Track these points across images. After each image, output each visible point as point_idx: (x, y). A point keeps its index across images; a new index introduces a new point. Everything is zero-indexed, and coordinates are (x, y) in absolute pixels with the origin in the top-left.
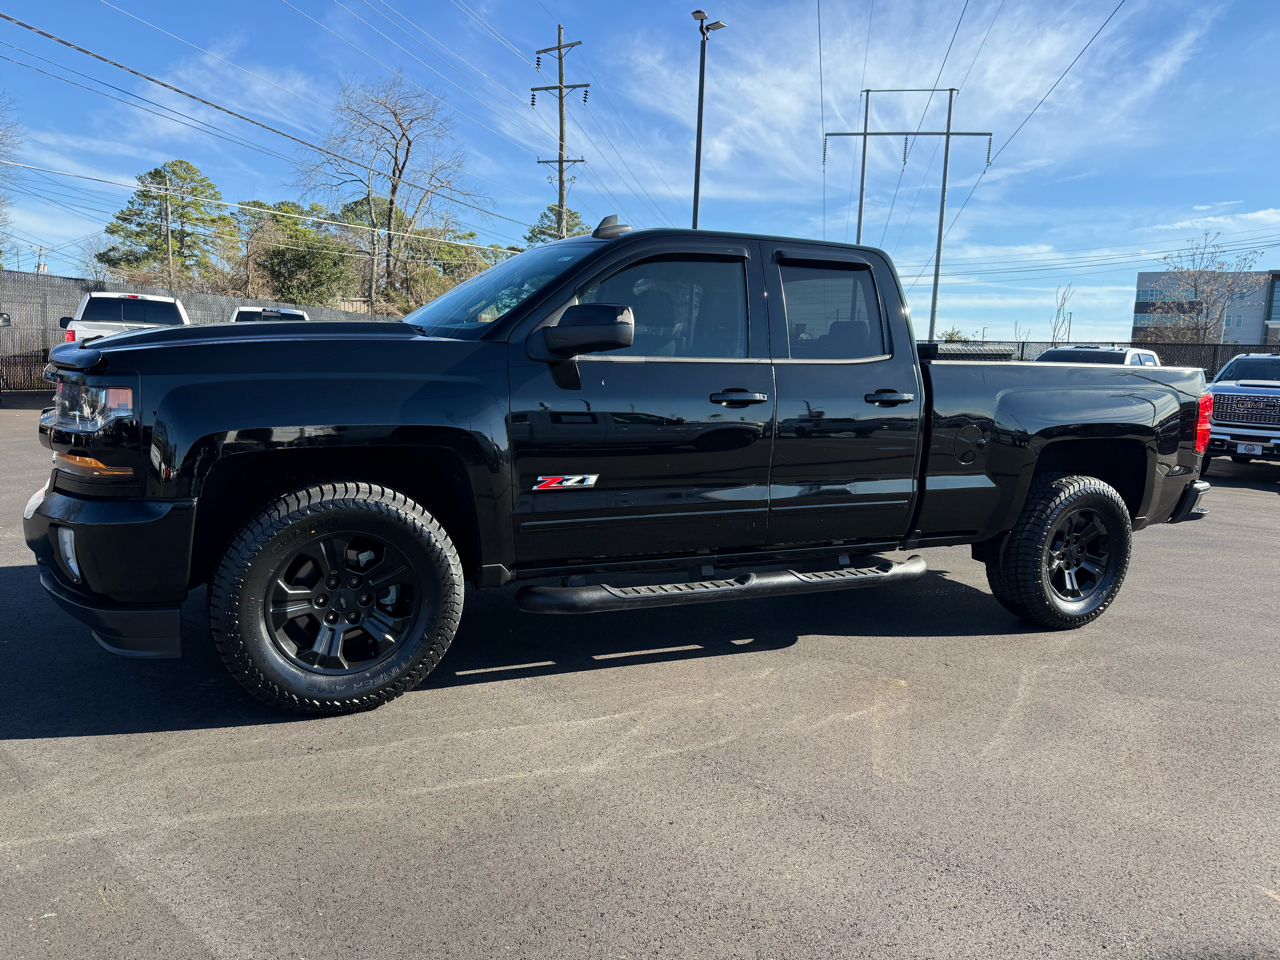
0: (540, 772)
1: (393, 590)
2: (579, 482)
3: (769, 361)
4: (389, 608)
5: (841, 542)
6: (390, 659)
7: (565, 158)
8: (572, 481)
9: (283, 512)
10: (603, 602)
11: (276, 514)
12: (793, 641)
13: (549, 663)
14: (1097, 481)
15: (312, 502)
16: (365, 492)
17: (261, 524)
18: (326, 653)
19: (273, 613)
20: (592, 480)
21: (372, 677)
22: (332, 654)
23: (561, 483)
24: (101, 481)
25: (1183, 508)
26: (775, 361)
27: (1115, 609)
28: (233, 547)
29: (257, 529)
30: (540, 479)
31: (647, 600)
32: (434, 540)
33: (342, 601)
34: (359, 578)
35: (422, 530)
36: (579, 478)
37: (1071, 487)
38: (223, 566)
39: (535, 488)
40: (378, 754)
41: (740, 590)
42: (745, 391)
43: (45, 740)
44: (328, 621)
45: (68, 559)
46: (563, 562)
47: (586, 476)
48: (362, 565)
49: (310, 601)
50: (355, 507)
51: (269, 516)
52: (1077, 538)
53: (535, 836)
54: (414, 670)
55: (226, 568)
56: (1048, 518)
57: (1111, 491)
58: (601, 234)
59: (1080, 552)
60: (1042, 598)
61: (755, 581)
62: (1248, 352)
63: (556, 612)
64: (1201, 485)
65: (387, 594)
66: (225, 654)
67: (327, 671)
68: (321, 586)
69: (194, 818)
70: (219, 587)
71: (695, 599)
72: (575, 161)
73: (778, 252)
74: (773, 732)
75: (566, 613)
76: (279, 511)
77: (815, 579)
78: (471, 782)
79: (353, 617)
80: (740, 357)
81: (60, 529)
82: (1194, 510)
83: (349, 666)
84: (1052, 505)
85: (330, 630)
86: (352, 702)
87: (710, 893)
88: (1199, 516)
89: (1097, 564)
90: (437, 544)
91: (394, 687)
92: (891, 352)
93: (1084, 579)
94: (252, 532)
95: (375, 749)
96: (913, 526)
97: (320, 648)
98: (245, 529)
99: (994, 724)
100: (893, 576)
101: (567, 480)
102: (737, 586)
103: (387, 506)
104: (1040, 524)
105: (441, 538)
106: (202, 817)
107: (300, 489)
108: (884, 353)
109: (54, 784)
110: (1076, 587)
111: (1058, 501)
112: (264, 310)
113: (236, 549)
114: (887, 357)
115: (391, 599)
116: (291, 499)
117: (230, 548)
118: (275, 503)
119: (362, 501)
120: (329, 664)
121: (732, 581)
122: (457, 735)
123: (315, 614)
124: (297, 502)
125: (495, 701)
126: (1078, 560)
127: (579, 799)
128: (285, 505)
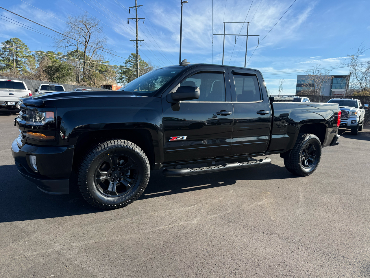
0: (181, 223)
1: (129, 171)
3: (231, 102)
4: (128, 177)
5: (248, 154)
6: (130, 192)
7: (138, 40)
8: (180, 138)
9: (100, 149)
10: (188, 173)
11: (98, 150)
12: (235, 182)
13: (170, 191)
14: (314, 135)
15: (108, 146)
16: (123, 142)
17: (93, 153)
18: (112, 191)
19: (96, 179)
20: (185, 137)
21: (125, 197)
22: (114, 191)
23: (177, 139)
24: (43, 140)
25: (334, 142)
26: (233, 102)
27: (317, 170)
28: (85, 160)
29: (92, 154)
30: (171, 137)
31: (200, 172)
32: (142, 156)
33: (116, 175)
34: (120, 168)
35: (139, 153)
36: (182, 137)
37: (307, 137)
38: (82, 166)
39: (170, 140)
40: (132, 220)
41: (224, 168)
42: (226, 111)
43: (27, 221)
44: (112, 181)
45: (33, 165)
46: (175, 162)
47: (183, 136)
48: (120, 164)
49: (107, 176)
50: (120, 147)
51: (96, 150)
52: (308, 151)
53: (187, 242)
54: (137, 195)
55: (83, 166)
56: (302, 145)
57: (317, 138)
58: (182, 65)
59: (308, 155)
60: (300, 168)
61: (228, 166)
62: (334, 98)
63: (175, 176)
64: (338, 136)
65: (128, 172)
66: (83, 192)
67: (112, 196)
68: (110, 171)
69: (85, 243)
70: (81, 172)
71: (212, 171)
72: (141, 41)
73: (232, 71)
74: (240, 209)
75: (178, 176)
76: (99, 149)
77: (243, 165)
78: (162, 227)
79: (119, 179)
80: (223, 101)
81: (30, 156)
82: (336, 143)
83: (118, 194)
84: (303, 142)
85: (113, 184)
86: (119, 205)
87: (242, 256)
88: (337, 144)
89: (313, 158)
90: (143, 157)
91: (131, 200)
92: (263, 99)
93: (310, 162)
94: (91, 155)
95: (130, 219)
96: (268, 149)
97: (110, 189)
98: (88, 154)
99: (297, 204)
100: (263, 163)
101: (178, 138)
102: (223, 167)
103: (130, 146)
104: (300, 147)
105: (144, 156)
106: (87, 242)
107: (104, 142)
108: (261, 100)
109: (36, 234)
110: (308, 165)
111: (304, 141)
112: (50, 85)
113: (86, 161)
114: (262, 101)
115: (129, 174)
116: (102, 145)
117: (84, 160)
118: (97, 146)
119: (122, 145)
120: (113, 194)
121: (221, 166)
122: (152, 213)
123: (108, 179)
124: (104, 146)
125: (159, 203)
126: (308, 157)
127: (195, 231)
128: (100, 147)
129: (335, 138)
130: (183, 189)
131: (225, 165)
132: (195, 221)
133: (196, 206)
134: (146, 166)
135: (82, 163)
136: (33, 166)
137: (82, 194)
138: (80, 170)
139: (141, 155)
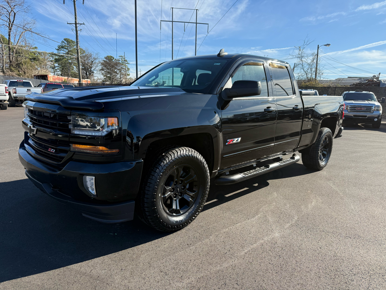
0: (266, 239)
2: (237, 141)
4: (188, 189)
6: (192, 207)
7: (77, 23)
9: (168, 161)
10: (241, 179)
11: (165, 162)
12: (268, 183)
14: (328, 128)
15: (175, 156)
16: (188, 150)
17: (161, 166)
18: (176, 208)
19: (163, 197)
20: (240, 139)
21: (189, 214)
22: (178, 209)
23: (233, 142)
25: (339, 134)
26: (275, 98)
29: (160, 168)
30: (228, 140)
33: (178, 189)
34: (182, 181)
36: (236, 139)
37: (325, 131)
38: (148, 182)
39: (227, 144)
44: (174, 197)
47: (238, 139)
49: (170, 191)
50: (186, 155)
51: (163, 162)
56: (321, 140)
58: (220, 55)
59: (323, 149)
64: (342, 128)
67: (177, 215)
68: (173, 185)
72: (81, 24)
76: (166, 160)
77: (282, 164)
78: (252, 247)
79: (180, 194)
81: (84, 176)
82: (341, 135)
83: (182, 212)
84: (322, 136)
85: (175, 200)
86: (184, 224)
92: (295, 94)
93: (324, 156)
97: (174, 207)
101: (234, 140)
103: (194, 155)
108: (293, 94)
110: (323, 158)
111: (323, 135)
113: (154, 176)
116: (169, 155)
117: (151, 176)
118: (163, 158)
119: (188, 154)
120: (177, 213)
121: (263, 167)
122: (224, 230)
123: (171, 195)
124: (171, 156)
125: (219, 216)
126: (322, 151)
127: (288, 246)
128: (167, 158)
129: (340, 131)
130: (227, 196)
131: (268, 167)
132: (277, 235)
133: (259, 215)
134: (207, 176)
135: (150, 179)
136: (88, 190)
137: (149, 217)
138: (146, 189)
139: (203, 164)
